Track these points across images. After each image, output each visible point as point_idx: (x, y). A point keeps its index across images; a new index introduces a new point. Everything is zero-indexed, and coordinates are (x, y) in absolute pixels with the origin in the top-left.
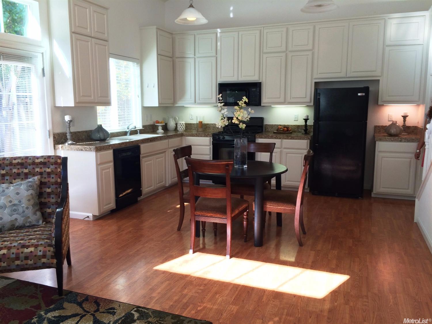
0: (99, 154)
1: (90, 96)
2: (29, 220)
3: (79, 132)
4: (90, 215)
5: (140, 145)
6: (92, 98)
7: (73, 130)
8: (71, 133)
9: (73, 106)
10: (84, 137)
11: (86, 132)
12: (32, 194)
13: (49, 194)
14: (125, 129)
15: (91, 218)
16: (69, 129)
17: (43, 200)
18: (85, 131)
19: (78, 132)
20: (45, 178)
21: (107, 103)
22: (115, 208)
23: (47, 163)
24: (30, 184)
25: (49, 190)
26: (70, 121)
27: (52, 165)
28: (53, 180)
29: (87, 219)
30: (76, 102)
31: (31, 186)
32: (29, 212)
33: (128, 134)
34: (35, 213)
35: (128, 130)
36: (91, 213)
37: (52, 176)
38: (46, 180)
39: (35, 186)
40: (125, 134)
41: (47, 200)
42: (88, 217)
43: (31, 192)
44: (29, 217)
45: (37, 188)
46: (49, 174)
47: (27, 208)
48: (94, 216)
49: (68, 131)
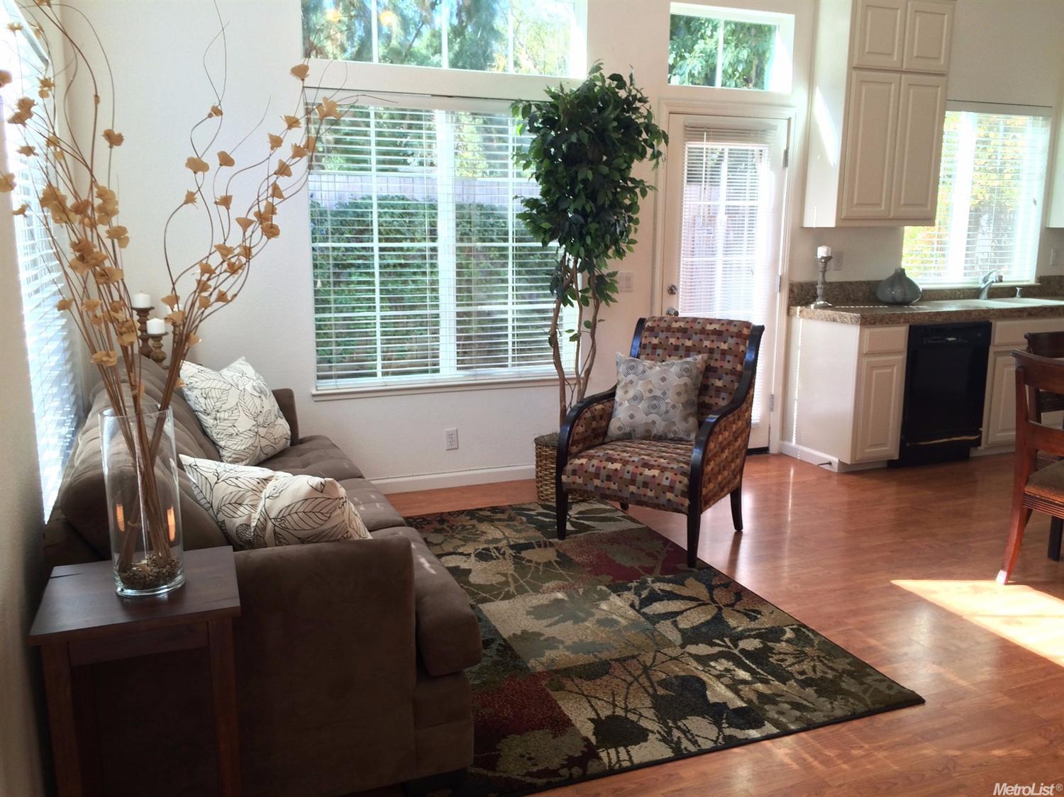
0: (867, 331)
1: (879, 205)
2: (675, 428)
3: (850, 283)
4: (835, 460)
5: (991, 321)
6: (883, 208)
7: (833, 277)
8: (824, 283)
9: (833, 225)
10: (861, 294)
11: (868, 283)
12: (685, 384)
13: (718, 390)
14: (978, 283)
15: (835, 468)
16: (824, 276)
17: (707, 400)
18: (864, 282)
19: (846, 282)
20: (716, 360)
21: (927, 219)
22: (896, 457)
23: (725, 334)
24: (687, 366)
25: (719, 383)
26: (827, 259)
27: (732, 337)
28: (728, 366)
29: (827, 467)
30: (838, 219)
31: (687, 370)
32: (677, 415)
33: (984, 295)
34: (685, 419)
35: (983, 286)
36: (837, 457)
37: (729, 357)
38: (717, 364)
39: (695, 372)
40: (975, 293)
41: (713, 401)
42: (830, 463)
43: (685, 380)
44: (674, 423)
45: (697, 377)
46: (724, 353)
47: (674, 407)
48: (841, 464)
49: (819, 278)
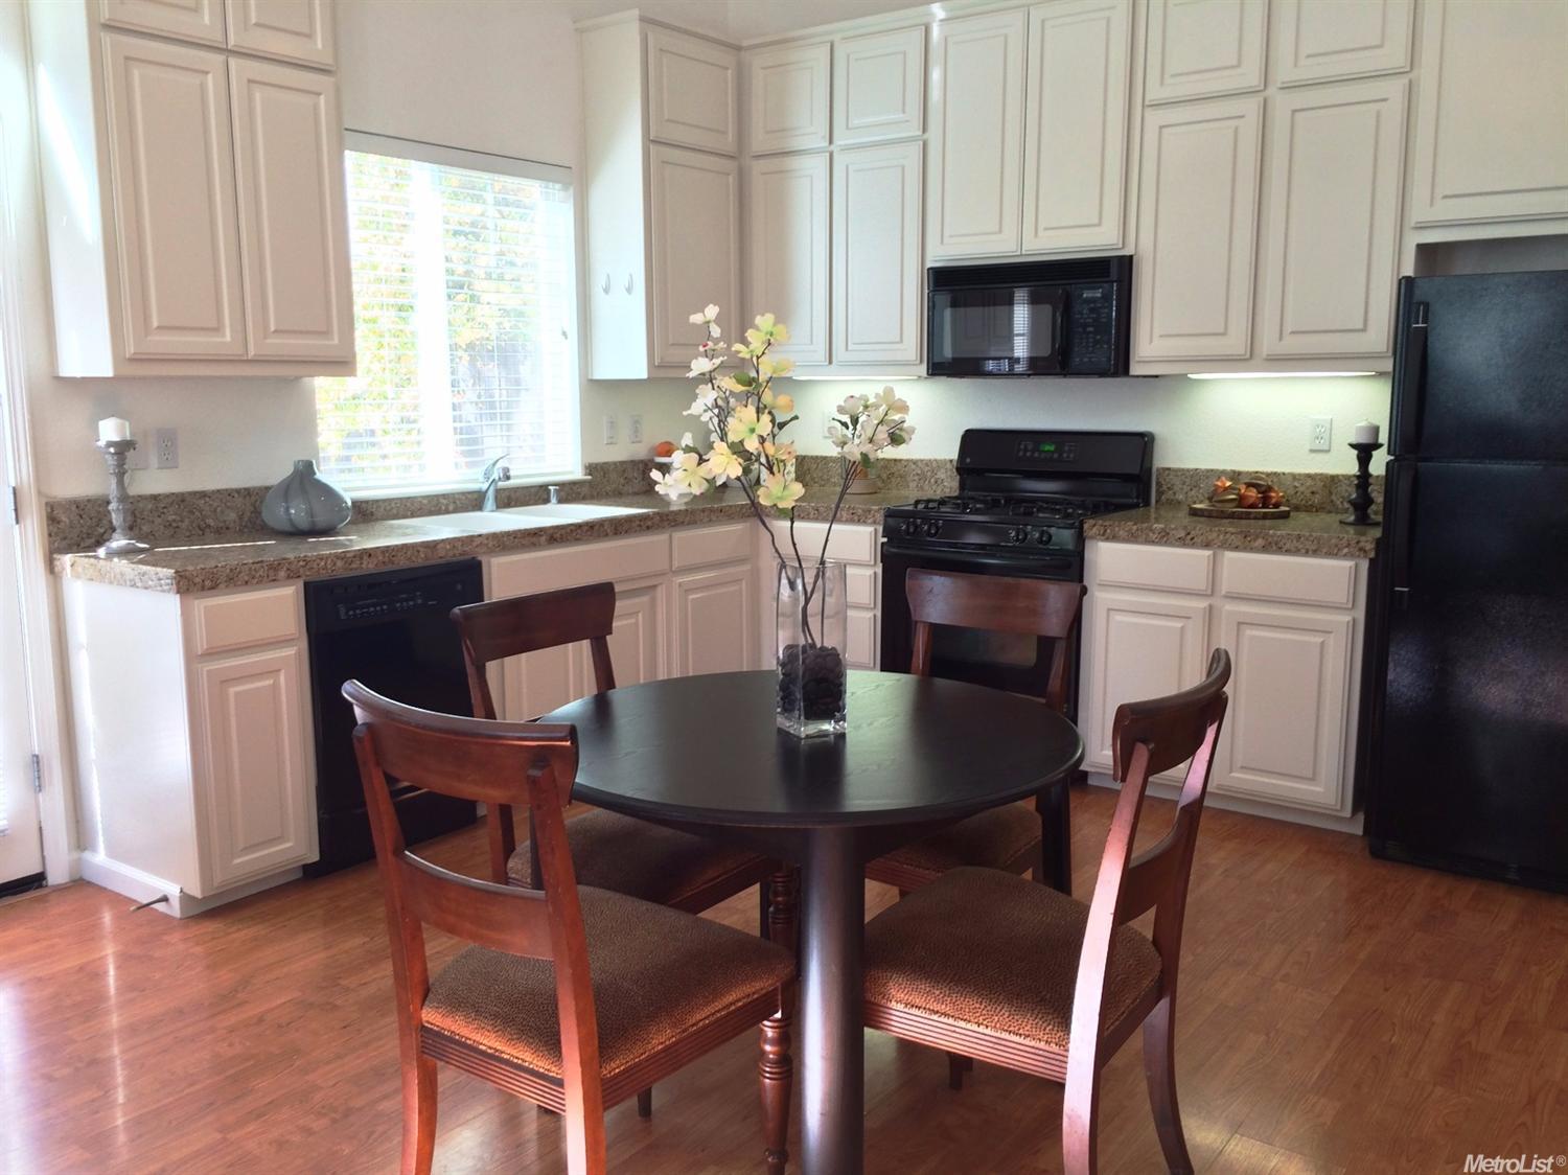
1: (217, 329)
3: (203, 495)
4: (173, 890)
5: (479, 558)
6: (228, 338)
7: (154, 481)
8: (124, 498)
10: (233, 516)
11: (247, 493)
14: (476, 481)
15: (175, 909)
16: (121, 483)
18: (238, 491)
19: (195, 493)
21: (342, 364)
26: (123, 448)
29: (160, 907)
33: (490, 502)
35: (484, 487)
36: (174, 879)
40: (472, 502)
42: (165, 899)
48: (185, 898)
49: (111, 489)
